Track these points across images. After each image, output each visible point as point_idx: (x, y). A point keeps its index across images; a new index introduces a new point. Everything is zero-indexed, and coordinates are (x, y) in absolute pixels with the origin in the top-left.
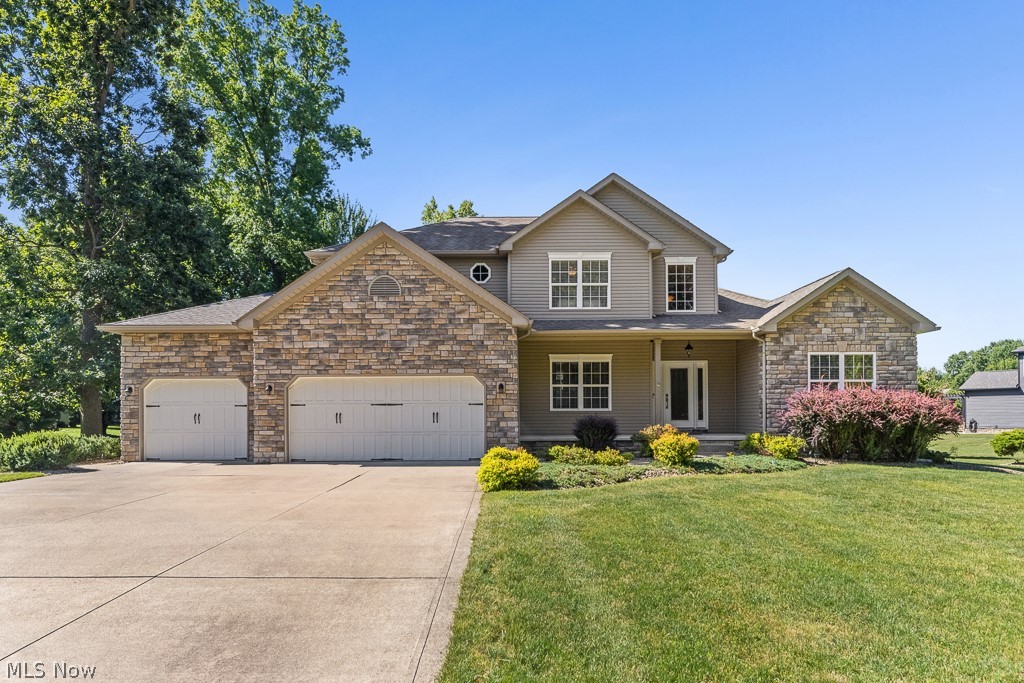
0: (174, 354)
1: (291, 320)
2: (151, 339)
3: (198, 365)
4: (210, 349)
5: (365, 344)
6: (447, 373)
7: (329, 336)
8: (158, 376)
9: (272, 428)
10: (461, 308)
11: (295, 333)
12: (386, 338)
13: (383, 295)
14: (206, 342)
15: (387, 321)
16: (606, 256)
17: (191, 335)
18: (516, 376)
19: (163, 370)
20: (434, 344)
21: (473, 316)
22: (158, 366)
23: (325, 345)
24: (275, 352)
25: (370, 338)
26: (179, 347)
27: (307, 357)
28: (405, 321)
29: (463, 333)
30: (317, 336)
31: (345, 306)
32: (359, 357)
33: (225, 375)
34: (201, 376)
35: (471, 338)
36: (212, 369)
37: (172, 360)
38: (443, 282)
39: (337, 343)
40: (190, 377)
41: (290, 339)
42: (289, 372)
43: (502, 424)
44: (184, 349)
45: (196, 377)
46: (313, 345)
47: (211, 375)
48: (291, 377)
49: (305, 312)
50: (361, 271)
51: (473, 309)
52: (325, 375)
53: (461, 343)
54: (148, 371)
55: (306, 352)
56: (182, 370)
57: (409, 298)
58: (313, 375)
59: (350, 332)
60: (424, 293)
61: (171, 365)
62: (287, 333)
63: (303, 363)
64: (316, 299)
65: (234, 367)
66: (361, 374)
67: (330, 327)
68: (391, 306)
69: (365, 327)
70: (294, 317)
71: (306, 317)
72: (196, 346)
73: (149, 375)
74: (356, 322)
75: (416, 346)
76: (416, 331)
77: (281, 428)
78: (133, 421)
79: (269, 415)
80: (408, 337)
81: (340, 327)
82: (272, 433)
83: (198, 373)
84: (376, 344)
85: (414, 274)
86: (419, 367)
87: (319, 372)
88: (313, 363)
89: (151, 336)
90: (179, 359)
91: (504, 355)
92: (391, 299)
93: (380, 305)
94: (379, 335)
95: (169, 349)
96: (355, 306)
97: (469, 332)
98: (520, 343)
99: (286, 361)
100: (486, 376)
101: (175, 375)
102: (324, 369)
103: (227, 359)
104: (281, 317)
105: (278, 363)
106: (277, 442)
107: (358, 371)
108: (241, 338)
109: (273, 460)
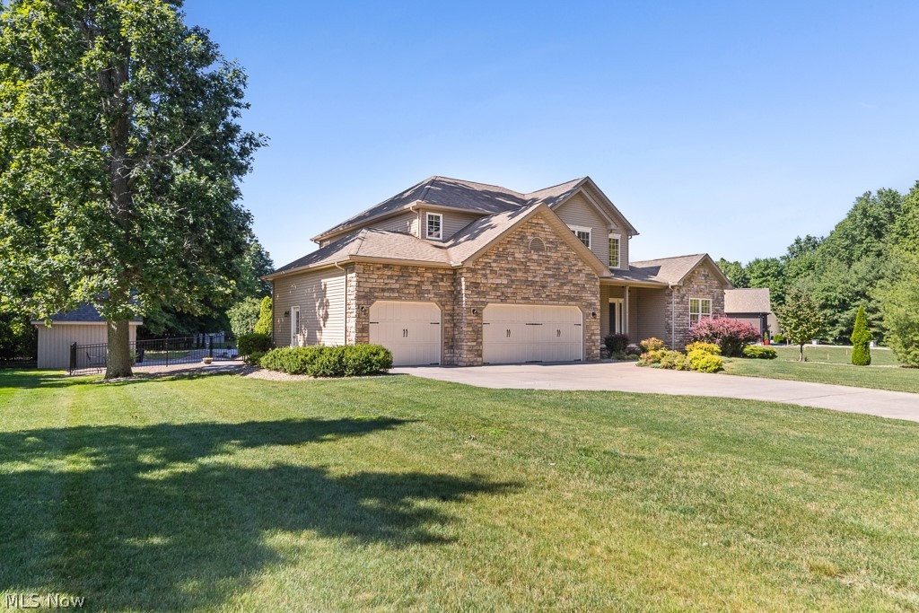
0: (394, 281)
1: (486, 263)
2: (378, 269)
3: (411, 291)
4: (419, 279)
5: (526, 282)
6: (568, 305)
7: (508, 276)
8: (382, 298)
9: (475, 340)
10: (574, 263)
11: (488, 272)
12: (537, 279)
13: (537, 250)
14: (417, 273)
15: (538, 268)
16: (588, 230)
17: (406, 267)
18: (599, 307)
19: (386, 294)
20: (562, 285)
21: (580, 268)
22: (383, 290)
23: (505, 282)
24: (477, 285)
25: (530, 279)
26: (399, 276)
27: (495, 290)
28: (548, 269)
29: (576, 279)
30: (501, 275)
31: (517, 255)
32: (524, 291)
33: (429, 300)
34: (413, 300)
35: (579, 282)
36: (420, 295)
37: (393, 287)
38: (566, 245)
39: (512, 281)
40: (406, 300)
41: (485, 276)
42: (484, 300)
43: (593, 337)
44: (402, 278)
45: (410, 300)
46: (498, 281)
47: (420, 300)
48: (485, 304)
49: (494, 257)
50: (525, 233)
51: (580, 264)
52: (506, 303)
53: (575, 285)
54: (376, 294)
55: (495, 286)
56: (400, 294)
57: (549, 254)
58: (499, 303)
59: (519, 274)
60: (557, 251)
61: (392, 290)
62: (484, 272)
63: (493, 293)
64: (501, 249)
65: (435, 294)
66: (524, 303)
67: (508, 269)
68: (541, 258)
69: (527, 271)
70: (488, 260)
71: (495, 261)
72: (410, 276)
73: (377, 298)
74: (522, 267)
75: (552, 285)
76: (553, 276)
77: (480, 340)
78: (364, 335)
79: (473, 331)
80: (549, 280)
81: (513, 270)
82: (475, 344)
83: (410, 297)
84: (533, 283)
85: (552, 238)
86: (554, 300)
87: (502, 301)
88: (499, 294)
89: (378, 266)
90: (397, 286)
91: (594, 294)
92: (541, 253)
93: (535, 257)
94: (534, 277)
95: (390, 277)
96: (521, 256)
97: (578, 278)
98: (601, 286)
99: (483, 292)
100: (586, 306)
101: (395, 298)
102: (504, 299)
103: (431, 288)
104: (481, 260)
105: (478, 293)
106: (477, 351)
107: (523, 301)
108: (439, 272)
109: (476, 364)
